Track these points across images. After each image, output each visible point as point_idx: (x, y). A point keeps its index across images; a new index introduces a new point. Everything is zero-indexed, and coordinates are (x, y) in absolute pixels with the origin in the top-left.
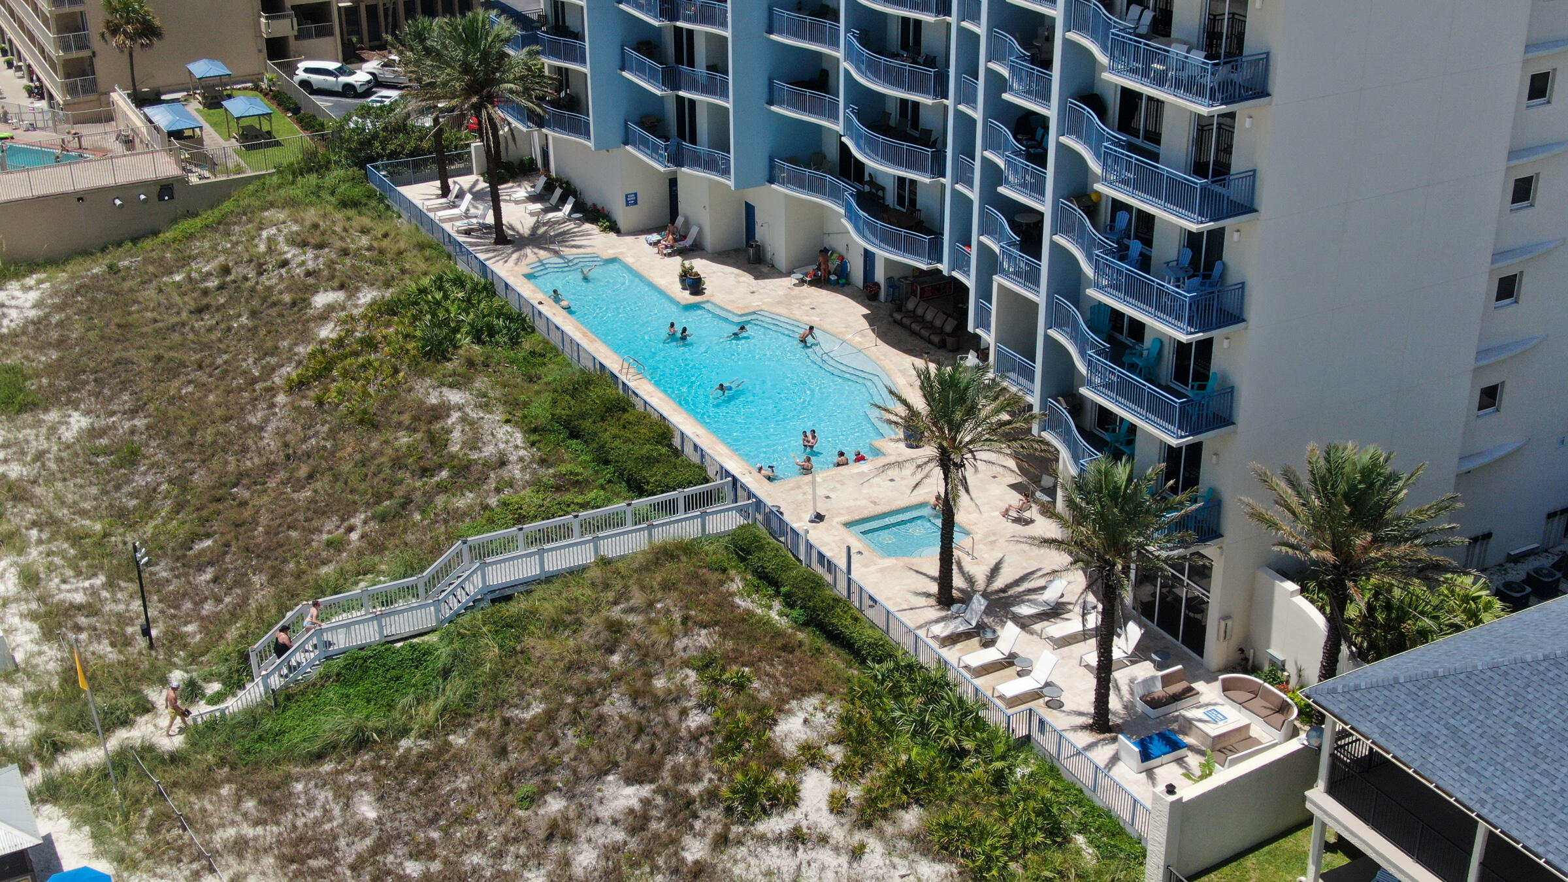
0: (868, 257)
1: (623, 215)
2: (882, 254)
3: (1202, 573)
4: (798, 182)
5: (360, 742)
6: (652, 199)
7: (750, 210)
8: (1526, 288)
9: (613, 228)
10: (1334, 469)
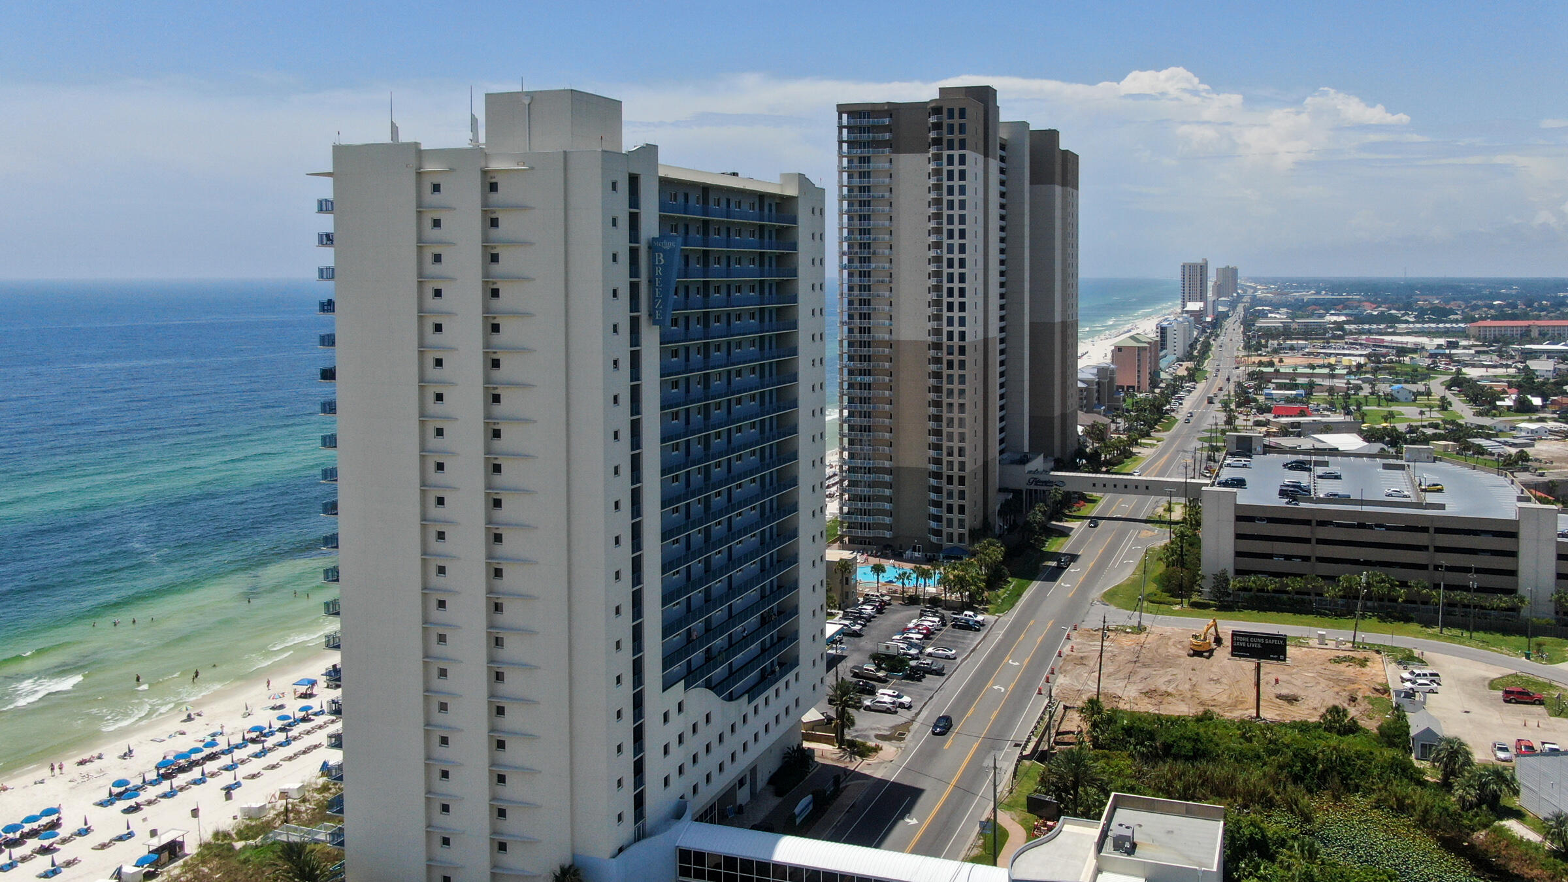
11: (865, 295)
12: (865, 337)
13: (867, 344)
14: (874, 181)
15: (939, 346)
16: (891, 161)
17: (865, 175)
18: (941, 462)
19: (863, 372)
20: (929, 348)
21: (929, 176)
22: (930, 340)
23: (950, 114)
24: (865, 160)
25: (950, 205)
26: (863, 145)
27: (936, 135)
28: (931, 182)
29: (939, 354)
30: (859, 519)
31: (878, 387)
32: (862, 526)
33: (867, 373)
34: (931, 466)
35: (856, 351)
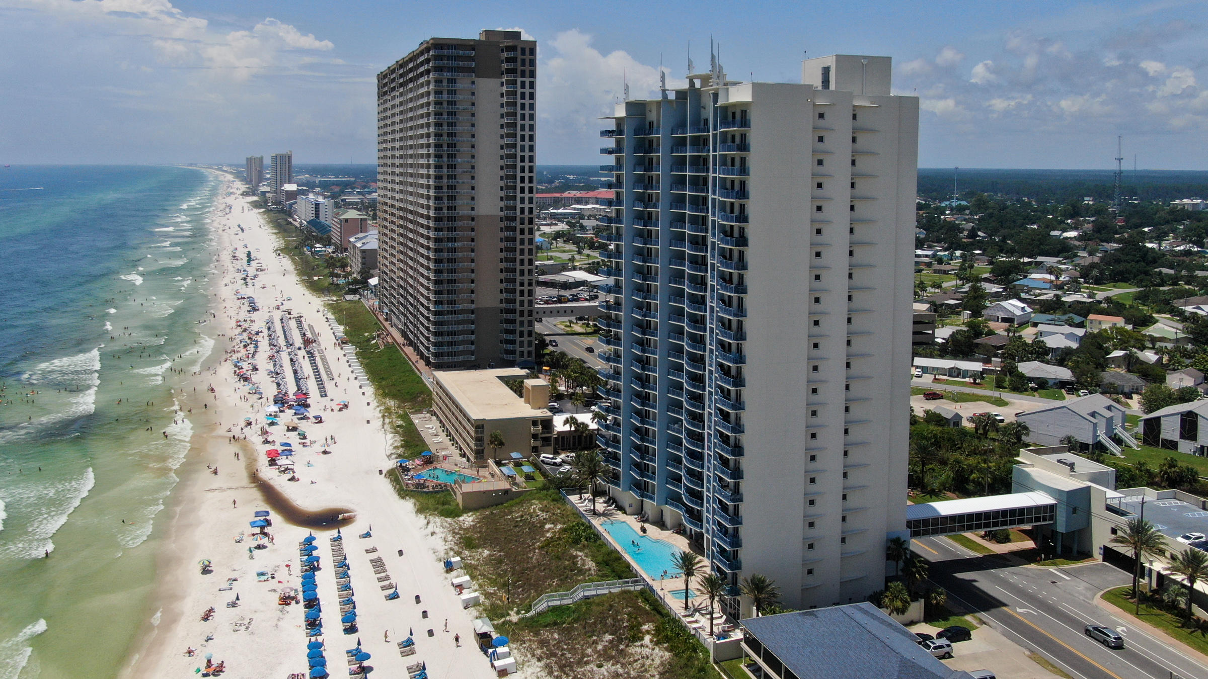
1: (628, 510)
4: (672, 505)
5: (555, 624)
6: (636, 505)
7: (661, 512)
8: (814, 546)
9: (625, 513)
11: (452, 182)
12: (452, 214)
13: (454, 219)
14: (459, 97)
15: (514, 219)
16: (473, 83)
17: (452, 92)
18: (514, 301)
19: (449, 240)
20: (502, 220)
21: (502, 95)
22: (503, 214)
23: (523, 51)
24: (452, 81)
25: (523, 117)
26: (451, 69)
27: (511, 66)
28: (505, 100)
29: (513, 224)
30: (446, 349)
31: (462, 249)
32: (449, 354)
33: (454, 240)
34: (504, 305)
35: (444, 224)
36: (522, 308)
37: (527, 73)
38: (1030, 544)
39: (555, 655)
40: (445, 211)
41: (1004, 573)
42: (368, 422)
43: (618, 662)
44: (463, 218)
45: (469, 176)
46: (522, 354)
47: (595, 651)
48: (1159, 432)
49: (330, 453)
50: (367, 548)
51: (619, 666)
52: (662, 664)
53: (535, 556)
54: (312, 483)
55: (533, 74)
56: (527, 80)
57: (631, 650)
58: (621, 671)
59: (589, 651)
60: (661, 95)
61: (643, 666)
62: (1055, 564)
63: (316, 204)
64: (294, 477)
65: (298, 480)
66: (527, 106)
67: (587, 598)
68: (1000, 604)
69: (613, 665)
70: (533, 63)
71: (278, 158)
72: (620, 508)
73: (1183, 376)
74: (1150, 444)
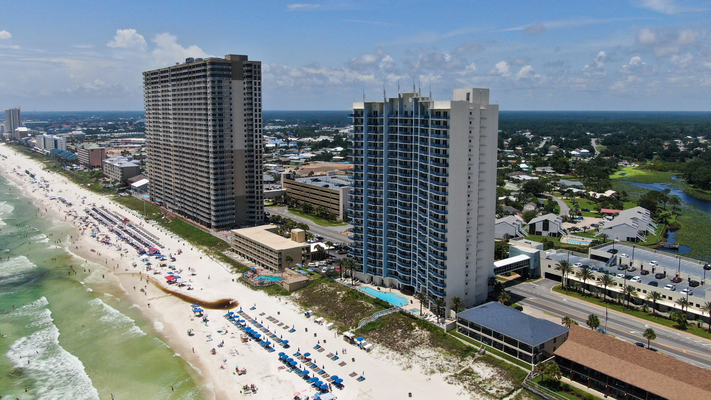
0: (399, 284)
1: (366, 282)
2: (401, 283)
3: (444, 310)
4: (390, 277)
5: (373, 329)
6: (369, 279)
7: (383, 280)
8: (468, 284)
9: (365, 283)
10: (455, 298)
11: (221, 134)
12: (222, 150)
13: (223, 152)
14: (224, 90)
15: (253, 151)
16: (230, 82)
17: (220, 87)
18: (253, 192)
19: (221, 163)
20: (246, 151)
21: (244, 89)
22: (246, 149)
23: (255, 67)
24: (220, 82)
25: (256, 100)
26: (219, 76)
27: (249, 74)
28: (246, 91)
29: (252, 153)
30: (221, 218)
31: (227, 168)
32: (222, 221)
33: (223, 163)
34: (248, 194)
35: (218, 155)
36: (257, 195)
37: (257, 78)
38: (518, 276)
39: (383, 341)
40: (218, 148)
41: (517, 286)
42: (201, 258)
43: (410, 339)
44: (227, 152)
45: (229, 130)
46: (258, 217)
47: (397, 336)
48: (535, 229)
49: (196, 275)
50: (260, 313)
51: (411, 340)
52: (428, 336)
53: (342, 306)
54: (202, 289)
55: (260, 78)
56: (257, 81)
57: (413, 333)
58: (413, 341)
59: (395, 337)
60: (384, 100)
61: (421, 338)
62: (531, 281)
63: (55, 140)
64: (190, 288)
65: (193, 289)
66: (258, 94)
67: (380, 317)
68: (523, 298)
69: (409, 340)
70: (260, 73)
71: (11, 112)
72: (362, 282)
73: (531, 206)
74: (531, 234)
